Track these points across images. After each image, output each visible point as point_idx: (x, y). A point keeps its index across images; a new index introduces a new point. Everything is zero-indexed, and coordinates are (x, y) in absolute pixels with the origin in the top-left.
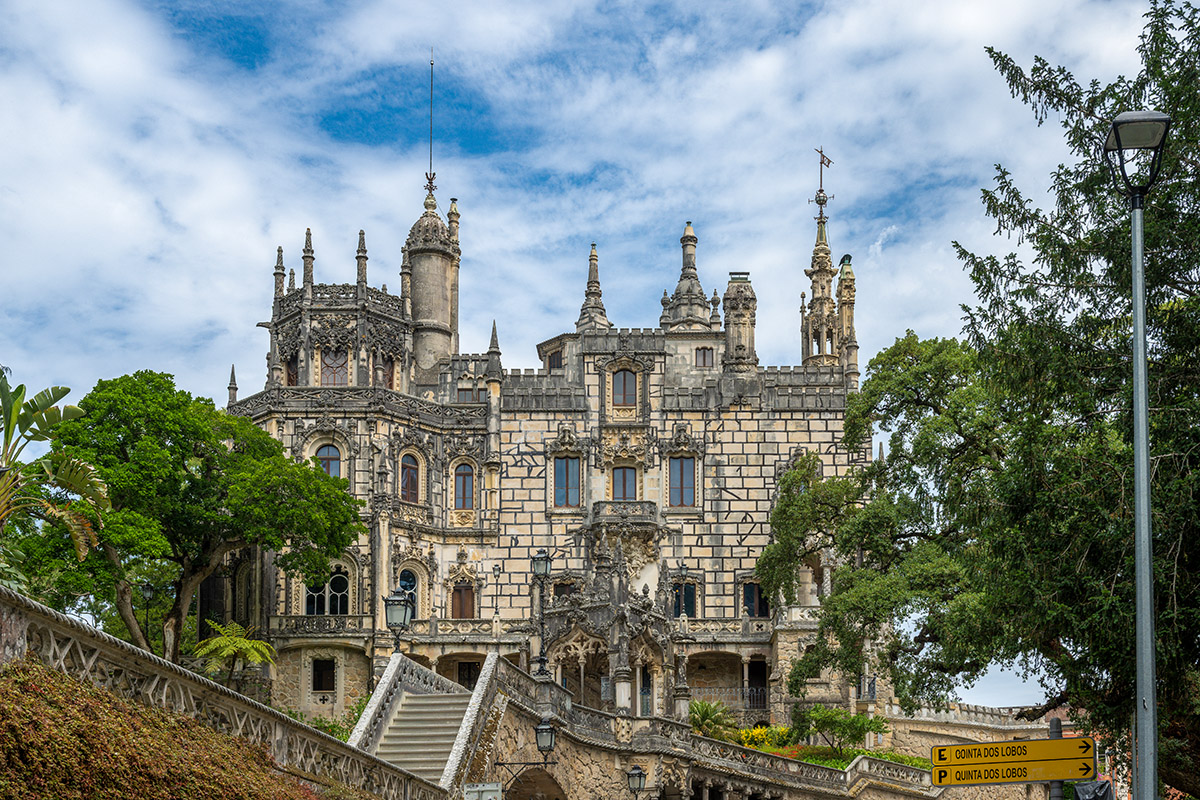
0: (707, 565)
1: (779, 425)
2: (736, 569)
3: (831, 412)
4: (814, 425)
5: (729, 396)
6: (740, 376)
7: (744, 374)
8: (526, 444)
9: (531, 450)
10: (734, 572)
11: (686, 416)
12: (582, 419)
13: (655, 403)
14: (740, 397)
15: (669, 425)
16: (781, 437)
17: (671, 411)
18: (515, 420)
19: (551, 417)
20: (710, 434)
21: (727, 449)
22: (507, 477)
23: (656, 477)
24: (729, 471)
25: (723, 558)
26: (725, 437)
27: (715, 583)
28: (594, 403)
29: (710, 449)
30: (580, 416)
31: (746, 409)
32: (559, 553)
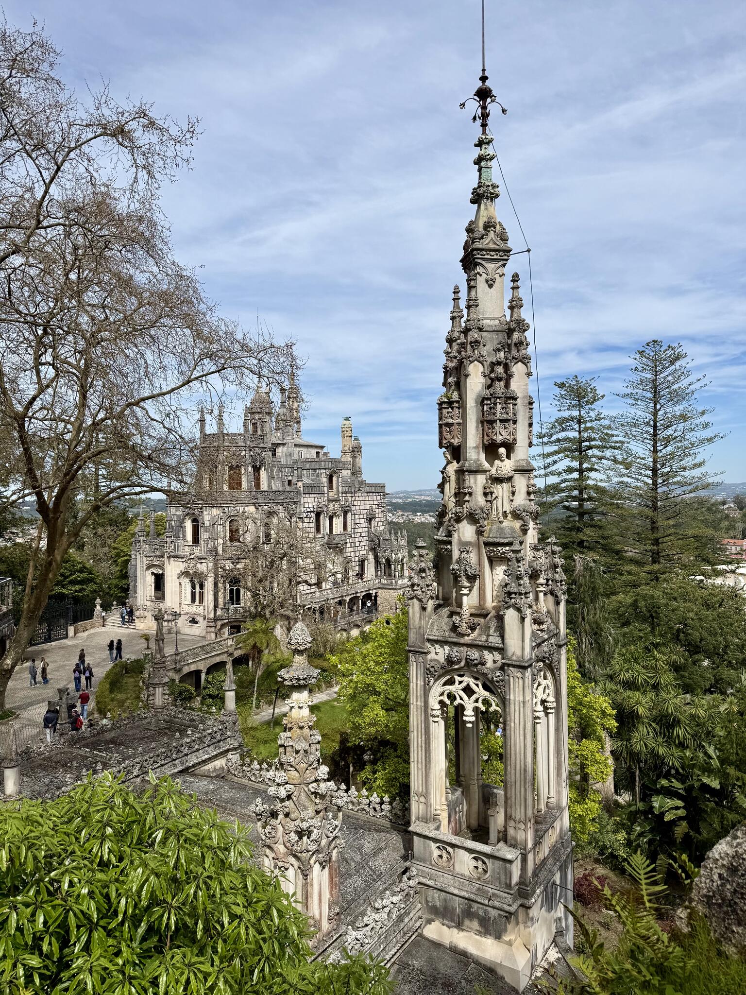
0: (352, 554)
1: (367, 498)
3: (377, 492)
4: (375, 498)
5: (357, 486)
8: (309, 507)
9: (310, 510)
11: (347, 495)
13: (340, 489)
15: (344, 498)
16: (367, 503)
17: (344, 493)
18: (306, 497)
19: (315, 495)
20: (353, 502)
21: (357, 508)
22: (304, 523)
23: (341, 520)
24: (357, 517)
26: (356, 503)
28: (326, 489)
29: (353, 508)
30: (322, 495)
31: (361, 492)
32: (318, 554)
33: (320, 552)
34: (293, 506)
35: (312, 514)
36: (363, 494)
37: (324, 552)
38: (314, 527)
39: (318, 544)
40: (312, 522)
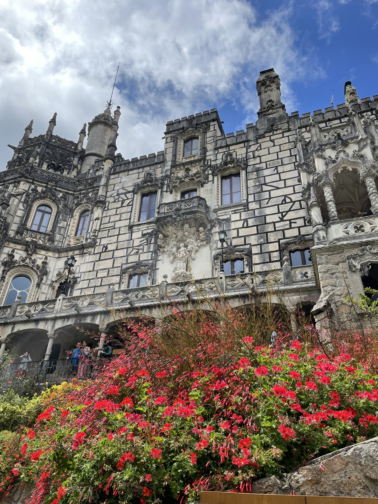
0: (253, 240)
2: (279, 240)
5: (263, 128)
6: (271, 116)
7: (274, 114)
8: (123, 188)
9: (125, 191)
10: (279, 241)
11: (231, 148)
12: (161, 167)
14: (272, 125)
15: (220, 156)
17: (221, 147)
18: (119, 177)
19: (141, 170)
20: (251, 154)
22: (108, 209)
23: (210, 189)
24: (267, 172)
25: (267, 233)
26: (263, 152)
27: (261, 253)
28: (169, 157)
29: (251, 162)
30: (159, 166)
31: (278, 132)
32: (135, 251)
33: (142, 247)
34: (90, 195)
35: (130, 195)
36: (286, 134)
37: (152, 246)
38: (131, 212)
39: (137, 235)
40: (128, 205)
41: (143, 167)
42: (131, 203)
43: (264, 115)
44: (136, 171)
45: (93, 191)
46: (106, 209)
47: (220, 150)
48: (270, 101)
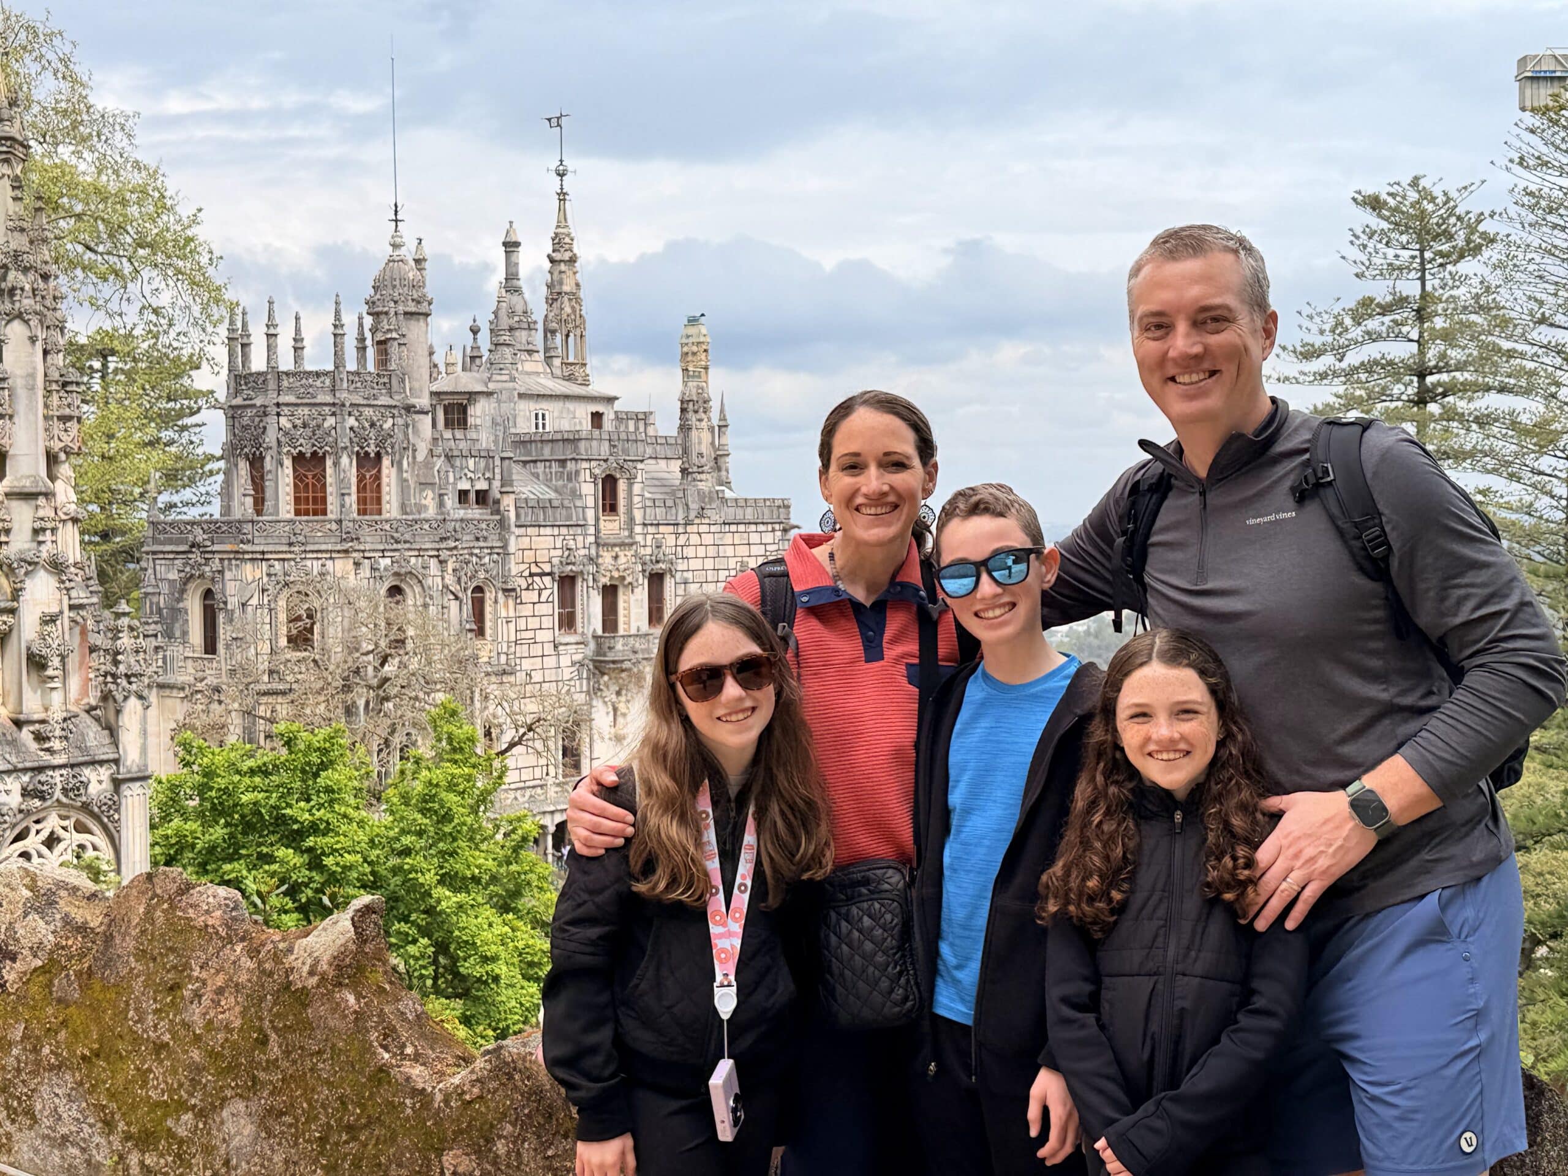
1: (728, 538)
3: (763, 523)
4: (755, 538)
5: (695, 506)
6: (701, 485)
7: (704, 483)
8: (536, 563)
9: (538, 571)
11: (662, 529)
12: (582, 534)
13: (638, 515)
14: (703, 509)
15: (649, 537)
16: (730, 551)
17: (652, 525)
18: (527, 535)
19: (556, 531)
20: (679, 549)
21: (695, 564)
22: (521, 603)
23: (640, 597)
26: (689, 552)
28: (590, 514)
29: (681, 565)
30: (579, 530)
31: (707, 521)
32: (566, 688)
33: (572, 683)
34: (486, 560)
35: (547, 580)
36: (713, 528)
37: (585, 682)
38: (553, 615)
39: (565, 661)
40: (547, 602)
41: (559, 526)
42: (550, 599)
43: (694, 480)
44: (548, 531)
45: (490, 554)
46: (518, 601)
47: (651, 529)
48: (701, 455)
